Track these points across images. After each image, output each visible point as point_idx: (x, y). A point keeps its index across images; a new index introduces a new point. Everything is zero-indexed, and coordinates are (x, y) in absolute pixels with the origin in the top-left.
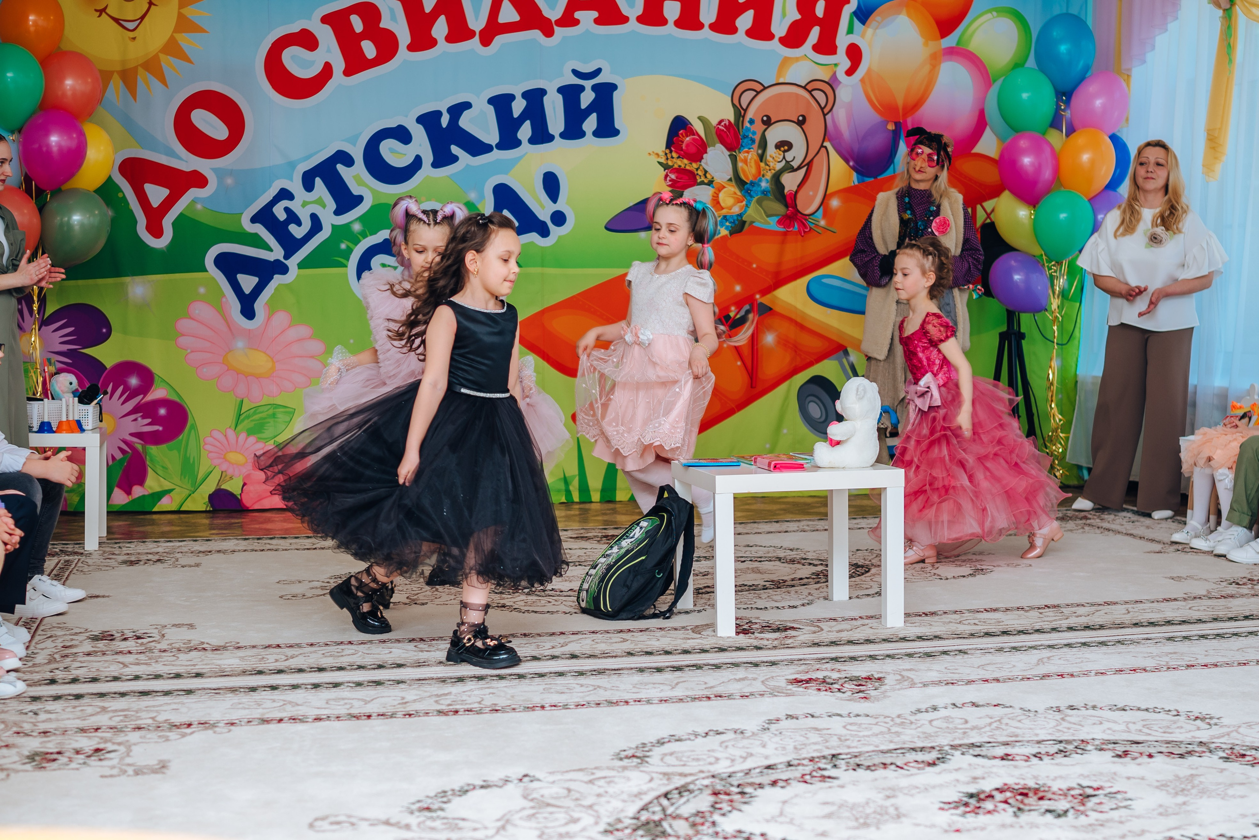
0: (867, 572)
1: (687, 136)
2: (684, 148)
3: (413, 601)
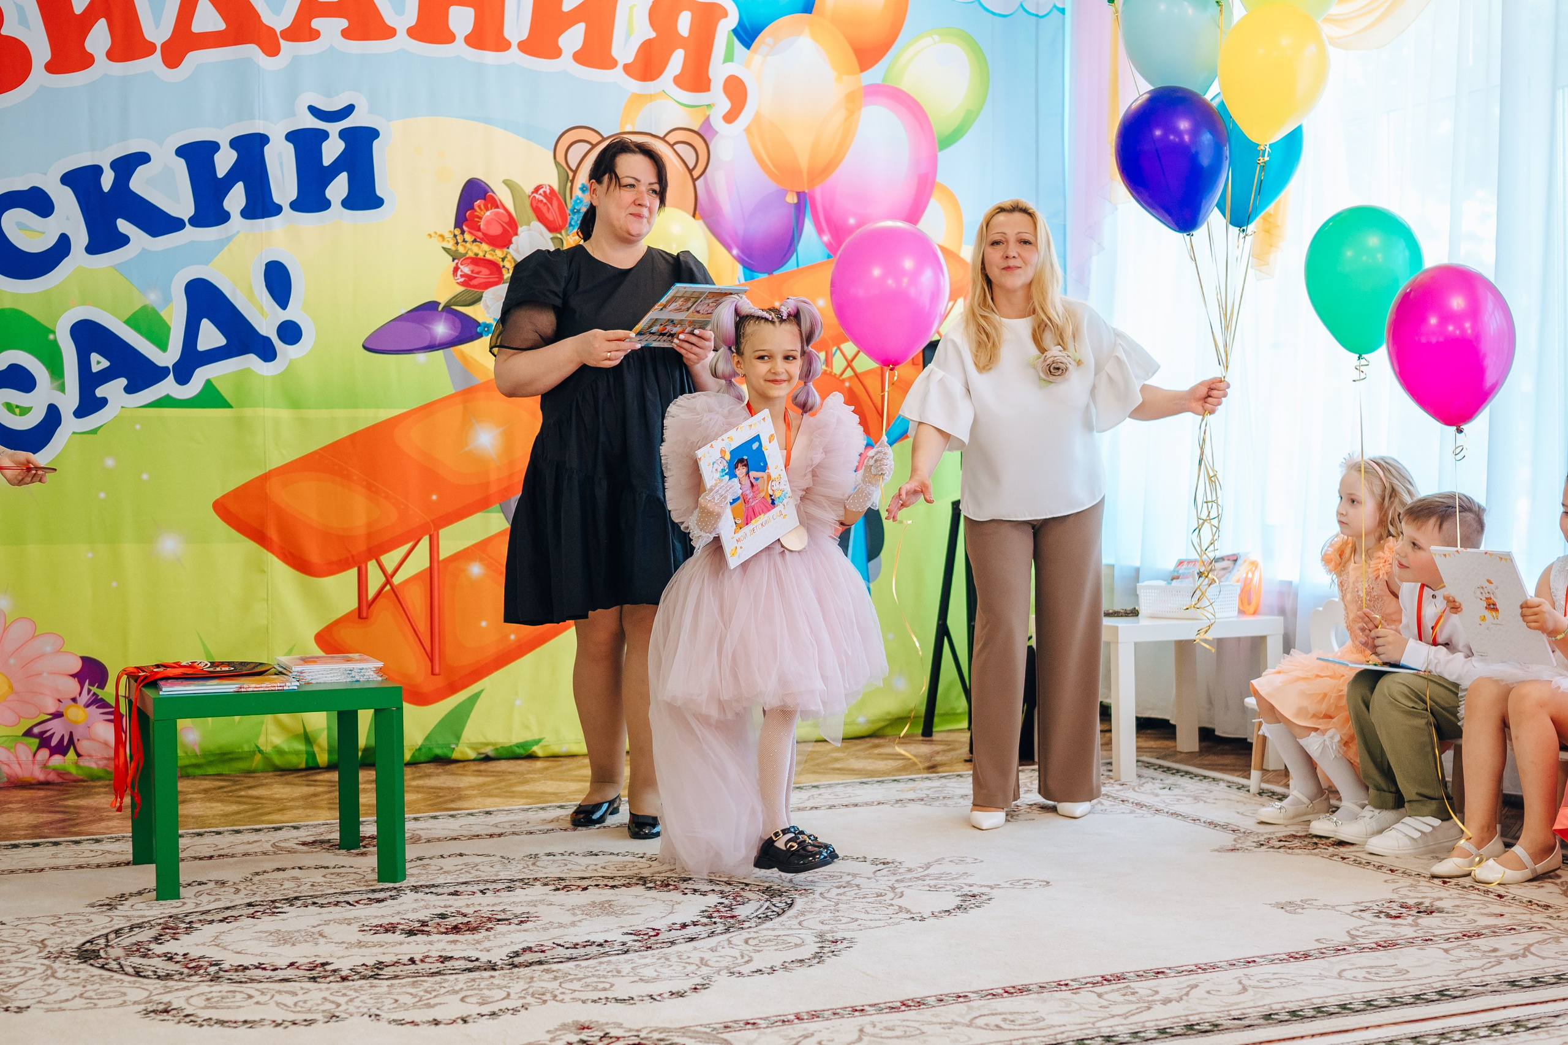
0: (790, 905)
1: (487, 210)
2: (482, 227)
3: (5, 1002)
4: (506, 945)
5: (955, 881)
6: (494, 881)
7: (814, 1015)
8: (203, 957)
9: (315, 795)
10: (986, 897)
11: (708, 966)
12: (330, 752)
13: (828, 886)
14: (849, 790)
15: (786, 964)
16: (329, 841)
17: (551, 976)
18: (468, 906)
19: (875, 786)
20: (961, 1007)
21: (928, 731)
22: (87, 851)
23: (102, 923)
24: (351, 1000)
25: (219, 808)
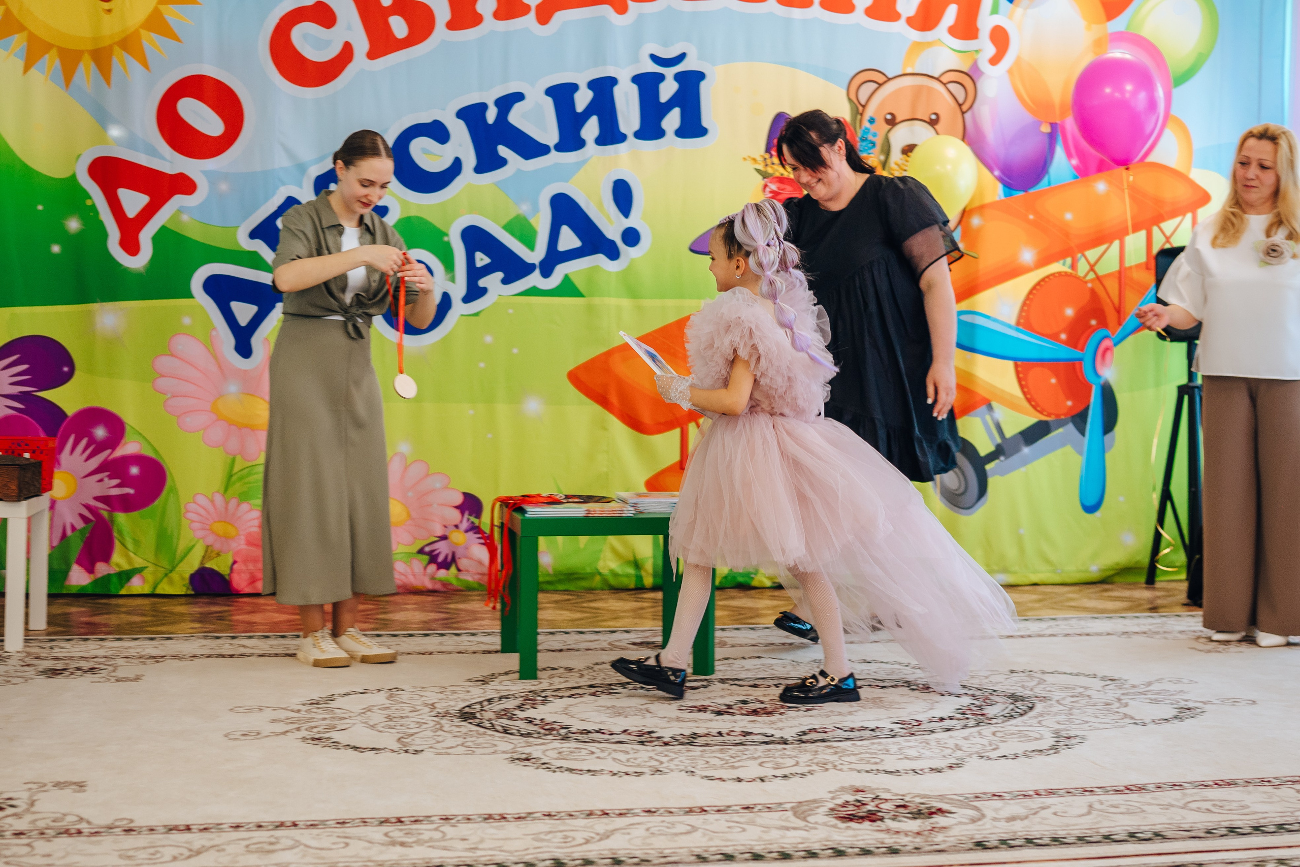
0: (1031, 708)
3: (405, 746)
4: (796, 726)
5: (1174, 697)
6: (786, 679)
7: (1051, 793)
8: (555, 722)
9: (642, 609)
10: (1199, 710)
11: (961, 750)
12: (655, 575)
13: (1063, 694)
14: (1082, 623)
15: (1027, 753)
16: (653, 643)
17: (832, 751)
18: (765, 695)
19: (1105, 621)
20: (1176, 794)
21: (1151, 580)
22: (465, 641)
23: (477, 694)
24: (672, 760)
25: (566, 615)
